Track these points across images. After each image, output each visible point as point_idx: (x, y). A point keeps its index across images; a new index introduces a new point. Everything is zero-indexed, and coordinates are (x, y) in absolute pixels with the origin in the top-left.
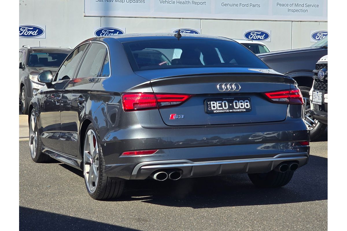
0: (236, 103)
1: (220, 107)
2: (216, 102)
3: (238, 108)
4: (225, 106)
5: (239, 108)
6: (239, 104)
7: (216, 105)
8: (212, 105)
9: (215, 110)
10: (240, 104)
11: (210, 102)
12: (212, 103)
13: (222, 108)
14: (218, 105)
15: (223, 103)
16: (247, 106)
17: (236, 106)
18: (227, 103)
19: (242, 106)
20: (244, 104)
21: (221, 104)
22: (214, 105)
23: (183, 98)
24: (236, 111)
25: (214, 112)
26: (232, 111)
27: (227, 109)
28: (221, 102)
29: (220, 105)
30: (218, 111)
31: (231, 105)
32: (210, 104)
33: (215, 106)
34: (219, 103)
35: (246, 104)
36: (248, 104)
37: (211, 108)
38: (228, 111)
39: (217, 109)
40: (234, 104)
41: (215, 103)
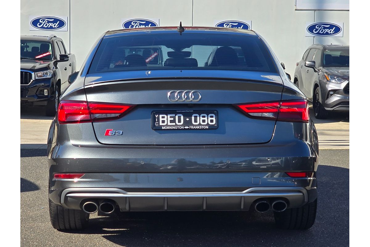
0: (196, 117)
1: (171, 122)
2: (167, 115)
3: (198, 123)
4: (179, 121)
5: (200, 124)
6: (200, 119)
7: (167, 119)
8: (161, 119)
9: (164, 126)
10: (202, 119)
11: (159, 115)
12: (161, 116)
13: (174, 124)
14: (169, 119)
15: (177, 117)
16: (212, 121)
17: (196, 121)
18: (182, 118)
19: (204, 121)
20: (208, 119)
21: (174, 118)
22: (163, 119)
23: (122, 109)
24: (194, 127)
25: (163, 128)
26: (188, 127)
27: (181, 125)
28: (174, 115)
29: (172, 119)
30: (168, 128)
31: (188, 119)
32: (158, 118)
33: (165, 120)
34: (171, 117)
35: (210, 119)
36: (214, 119)
37: (159, 124)
38: (182, 127)
39: (167, 125)
40: (193, 118)
41: (166, 116)
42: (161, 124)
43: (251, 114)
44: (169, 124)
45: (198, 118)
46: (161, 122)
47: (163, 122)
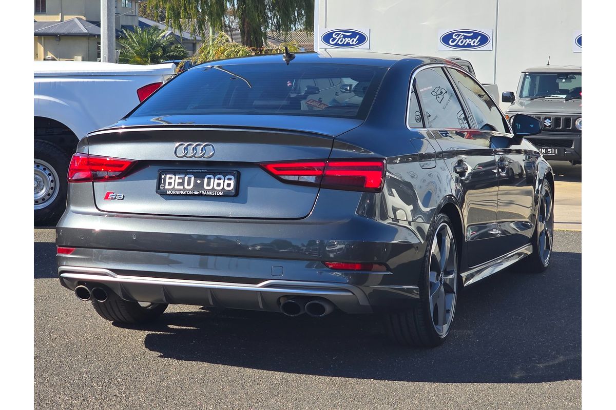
0: (209, 179)
1: (179, 184)
2: (175, 176)
3: (211, 187)
4: (189, 184)
5: (213, 189)
6: (214, 182)
7: (175, 181)
8: (168, 181)
10: (217, 181)
11: (166, 175)
12: (168, 176)
13: (182, 187)
14: (177, 181)
15: (186, 178)
16: (229, 185)
17: (208, 185)
18: (193, 179)
19: (219, 185)
22: (170, 181)
25: (168, 193)
27: (190, 190)
28: (184, 176)
29: (181, 181)
30: (174, 192)
31: (199, 182)
32: (165, 179)
33: (172, 182)
34: (179, 178)
35: (227, 182)
37: (164, 186)
38: (191, 193)
40: (206, 180)
41: (173, 176)
42: (167, 187)
43: (283, 177)
44: (176, 187)
45: (212, 180)
46: (167, 184)
47: (170, 184)
